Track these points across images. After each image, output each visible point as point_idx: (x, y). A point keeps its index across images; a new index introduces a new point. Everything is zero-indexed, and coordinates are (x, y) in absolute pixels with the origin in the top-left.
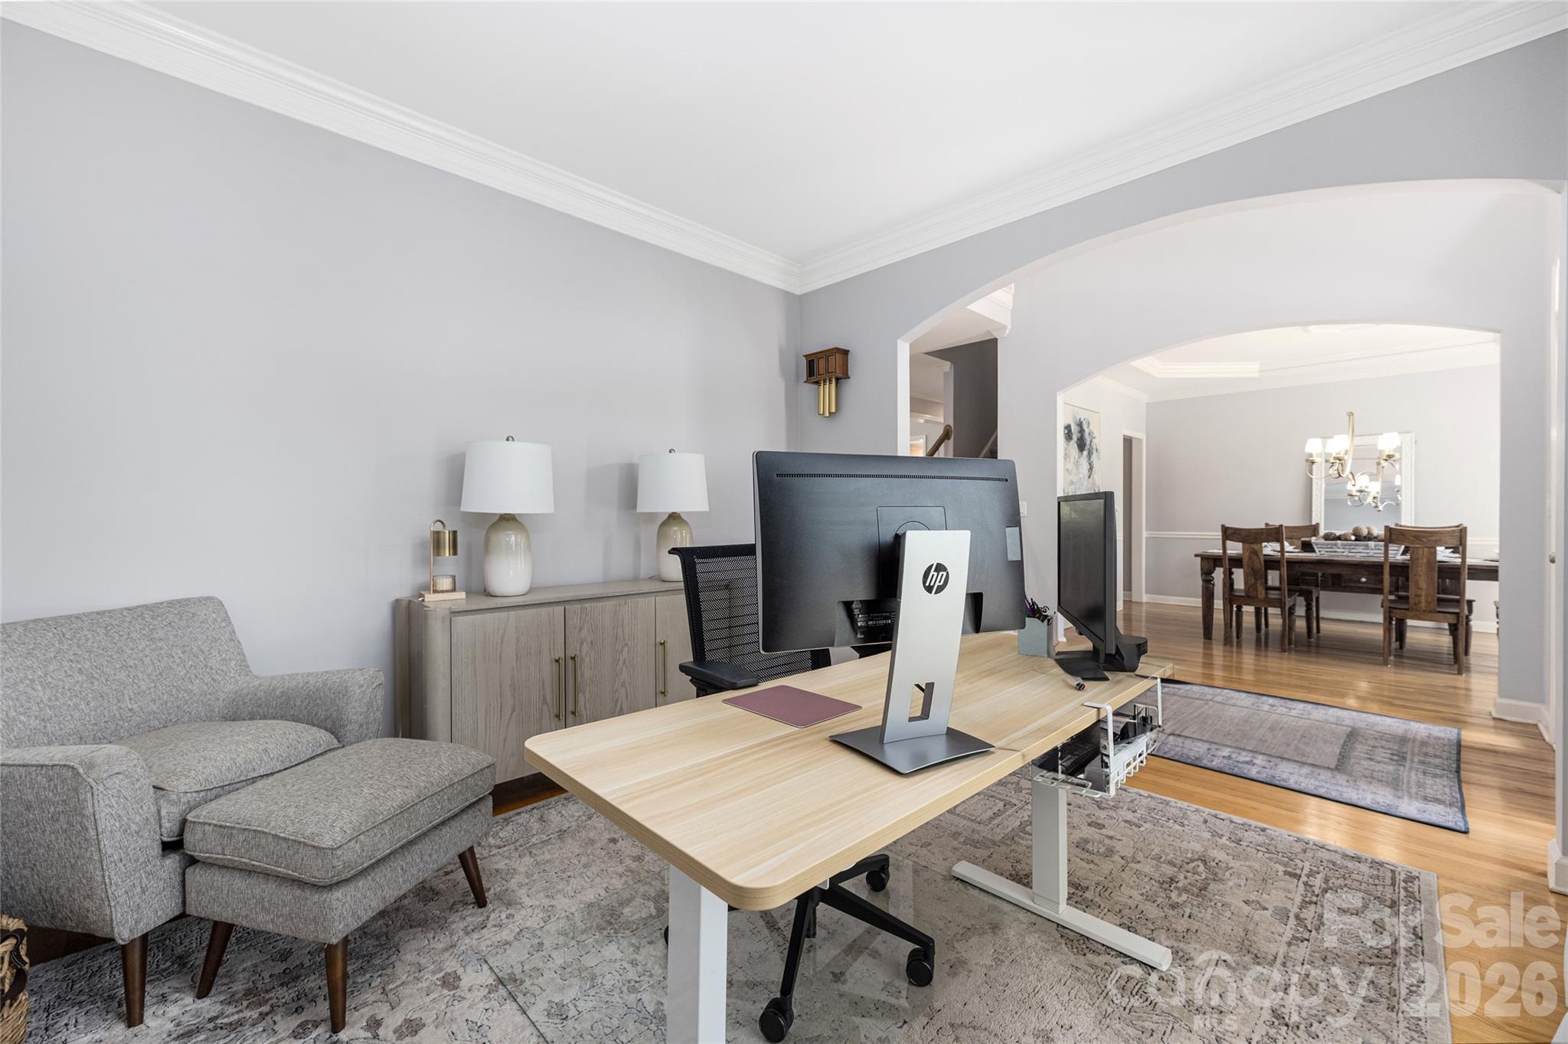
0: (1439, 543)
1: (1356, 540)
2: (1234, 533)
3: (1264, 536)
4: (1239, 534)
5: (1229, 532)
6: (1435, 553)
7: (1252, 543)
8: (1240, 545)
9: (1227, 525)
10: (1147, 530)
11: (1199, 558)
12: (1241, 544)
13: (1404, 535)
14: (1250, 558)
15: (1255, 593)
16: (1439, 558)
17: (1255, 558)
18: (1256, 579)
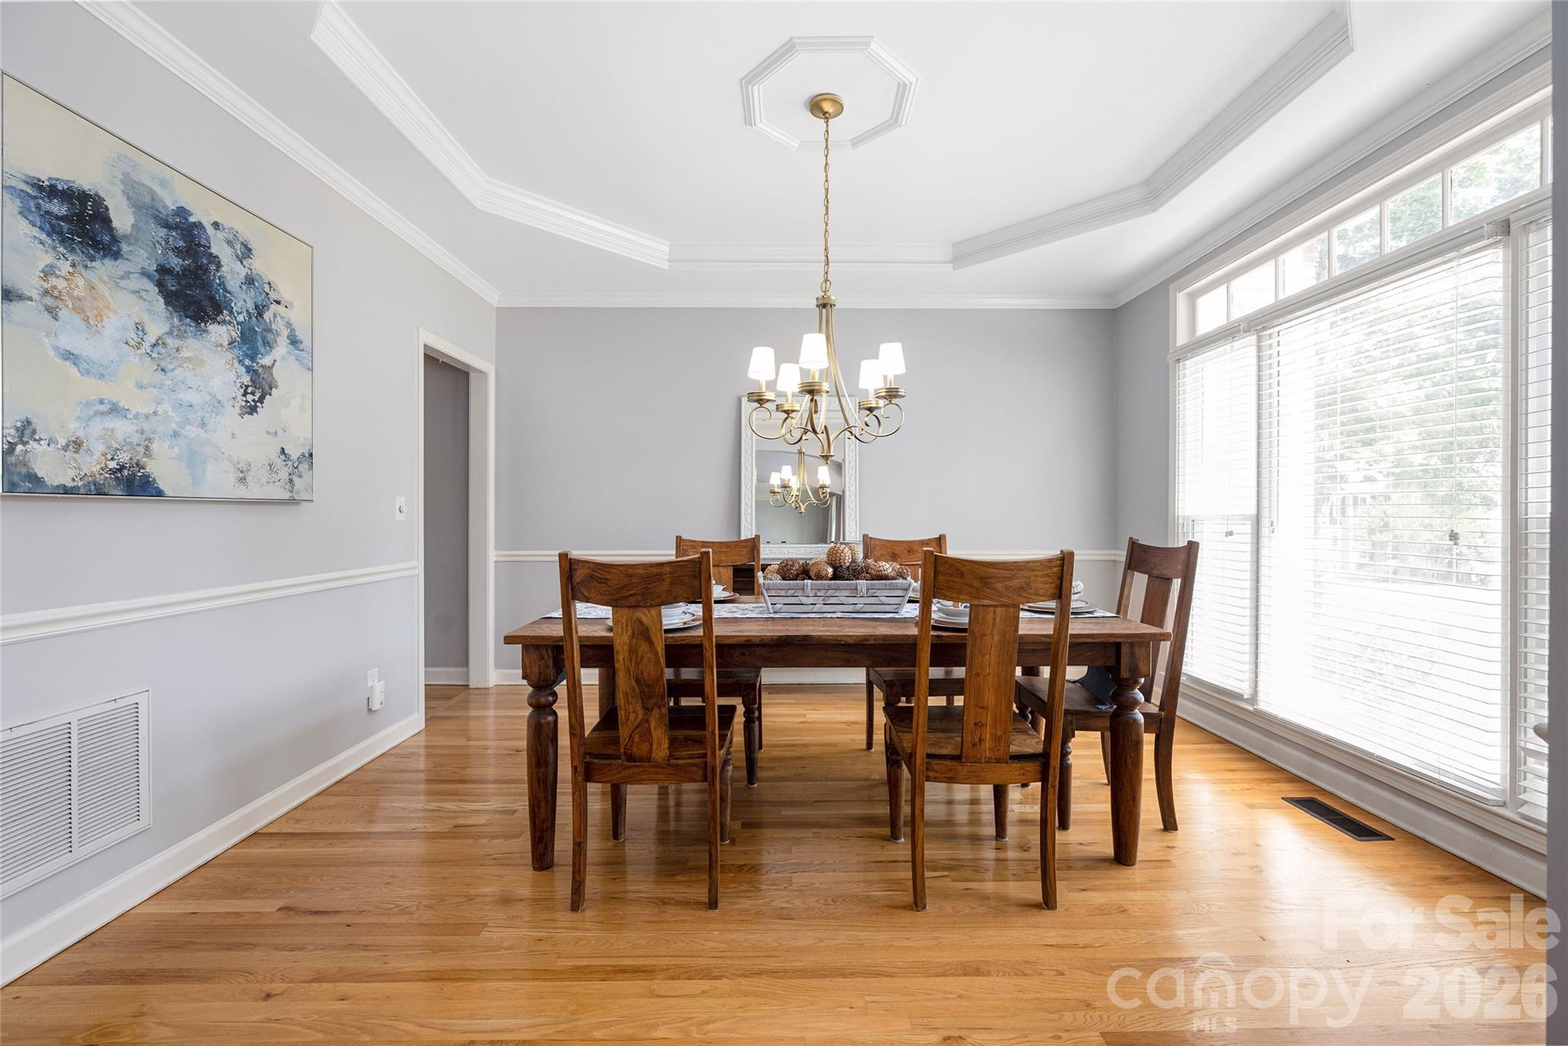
0: (1025, 592)
1: (835, 577)
2: (592, 577)
3: (665, 586)
4: (604, 581)
5: (579, 575)
6: (1016, 619)
7: (636, 606)
8: (605, 612)
9: (576, 553)
10: (496, 549)
11: (518, 648)
12: (610, 608)
13: (962, 575)
14: (632, 651)
15: (645, 747)
16: (1024, 629)
17: (644, 647)
18: (647, 710)
